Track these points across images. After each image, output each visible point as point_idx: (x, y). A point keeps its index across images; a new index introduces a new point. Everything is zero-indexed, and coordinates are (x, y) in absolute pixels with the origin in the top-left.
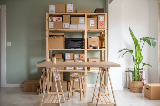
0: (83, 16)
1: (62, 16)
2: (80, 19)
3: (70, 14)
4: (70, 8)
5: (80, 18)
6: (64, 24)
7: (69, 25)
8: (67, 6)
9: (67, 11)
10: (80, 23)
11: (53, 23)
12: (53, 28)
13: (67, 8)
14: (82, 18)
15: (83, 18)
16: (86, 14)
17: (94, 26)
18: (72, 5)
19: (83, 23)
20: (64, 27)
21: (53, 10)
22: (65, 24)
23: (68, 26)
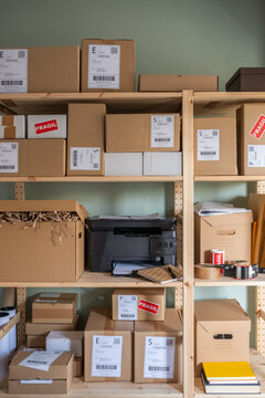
0: (175, 107)
1: (61, 108)
2: (153, 125)
3: (106, 96)
4: (105, 65)
5: (153, 116)
6: (72, 150)
7: (98, 155)
8: (92, 56)
9: (92, 84)
10: (154, 144)
11: (14, 147)
12: (16, 170)
13: (91, 65)
14: (163, 118)
15: (172, 116)
16: (188, 98)
17: (216, 158)
18: (114, 51)
19: (171, 144)
20: (72, 167)
21: (14, 78)
22: (80, 150)
23: (97, 160)
